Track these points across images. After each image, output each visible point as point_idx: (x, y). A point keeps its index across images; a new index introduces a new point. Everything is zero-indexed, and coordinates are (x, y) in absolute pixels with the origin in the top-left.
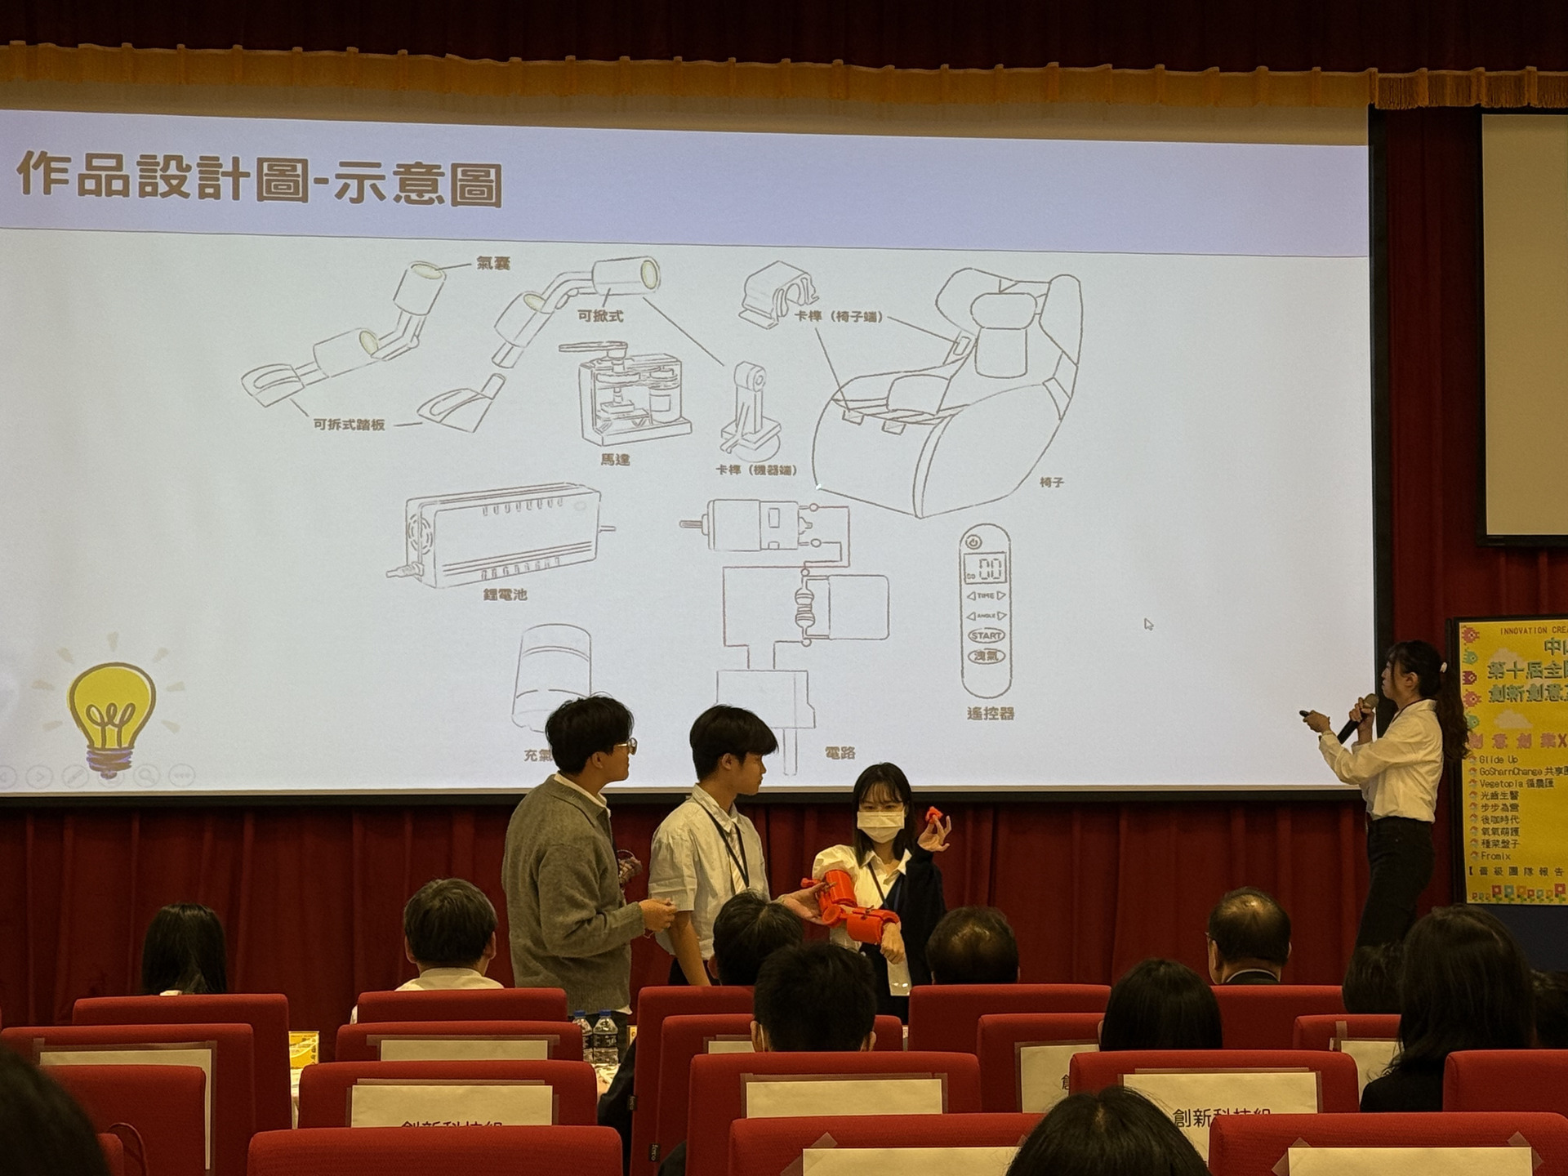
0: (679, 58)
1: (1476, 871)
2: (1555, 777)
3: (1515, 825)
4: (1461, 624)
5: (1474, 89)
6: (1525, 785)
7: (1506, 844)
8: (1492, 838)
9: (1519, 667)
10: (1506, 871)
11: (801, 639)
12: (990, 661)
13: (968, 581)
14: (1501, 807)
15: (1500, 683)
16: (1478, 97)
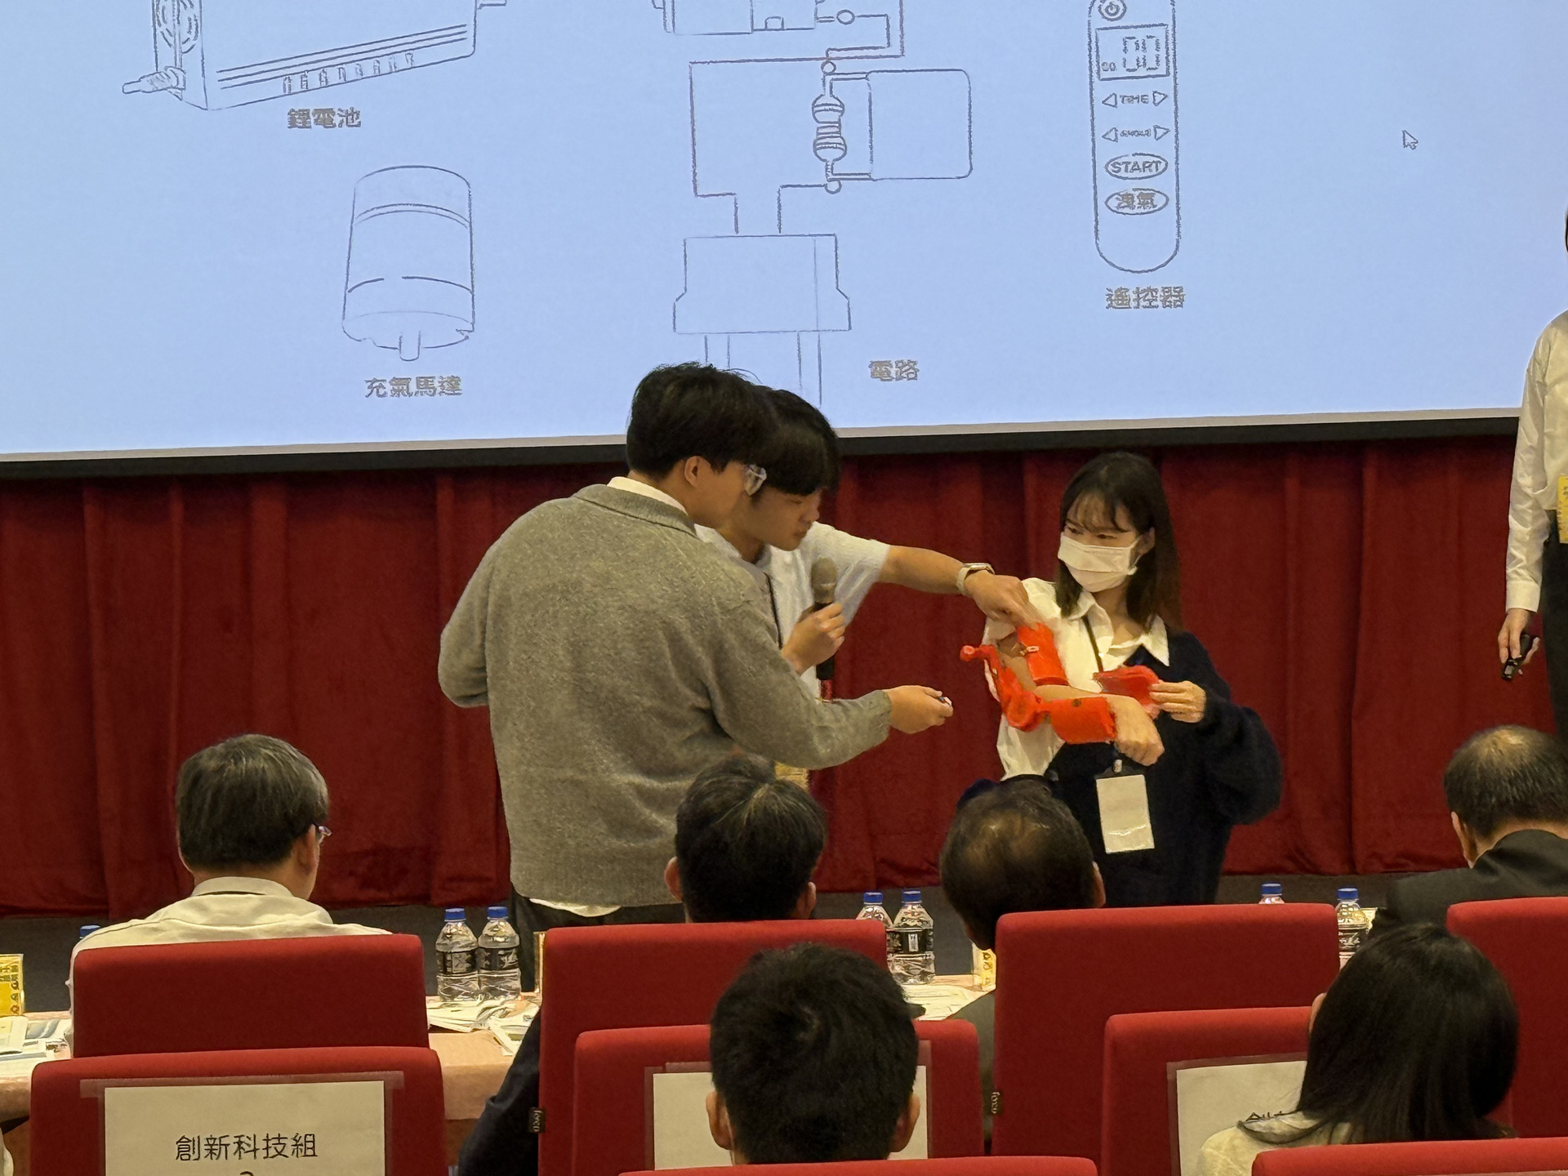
11: (824, 181)
12: (1142, 210)
13: (1104, 75)
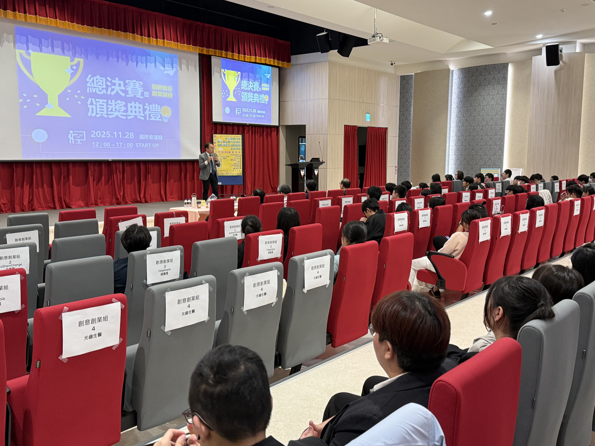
2: (226, 157)
16: (211, 53)
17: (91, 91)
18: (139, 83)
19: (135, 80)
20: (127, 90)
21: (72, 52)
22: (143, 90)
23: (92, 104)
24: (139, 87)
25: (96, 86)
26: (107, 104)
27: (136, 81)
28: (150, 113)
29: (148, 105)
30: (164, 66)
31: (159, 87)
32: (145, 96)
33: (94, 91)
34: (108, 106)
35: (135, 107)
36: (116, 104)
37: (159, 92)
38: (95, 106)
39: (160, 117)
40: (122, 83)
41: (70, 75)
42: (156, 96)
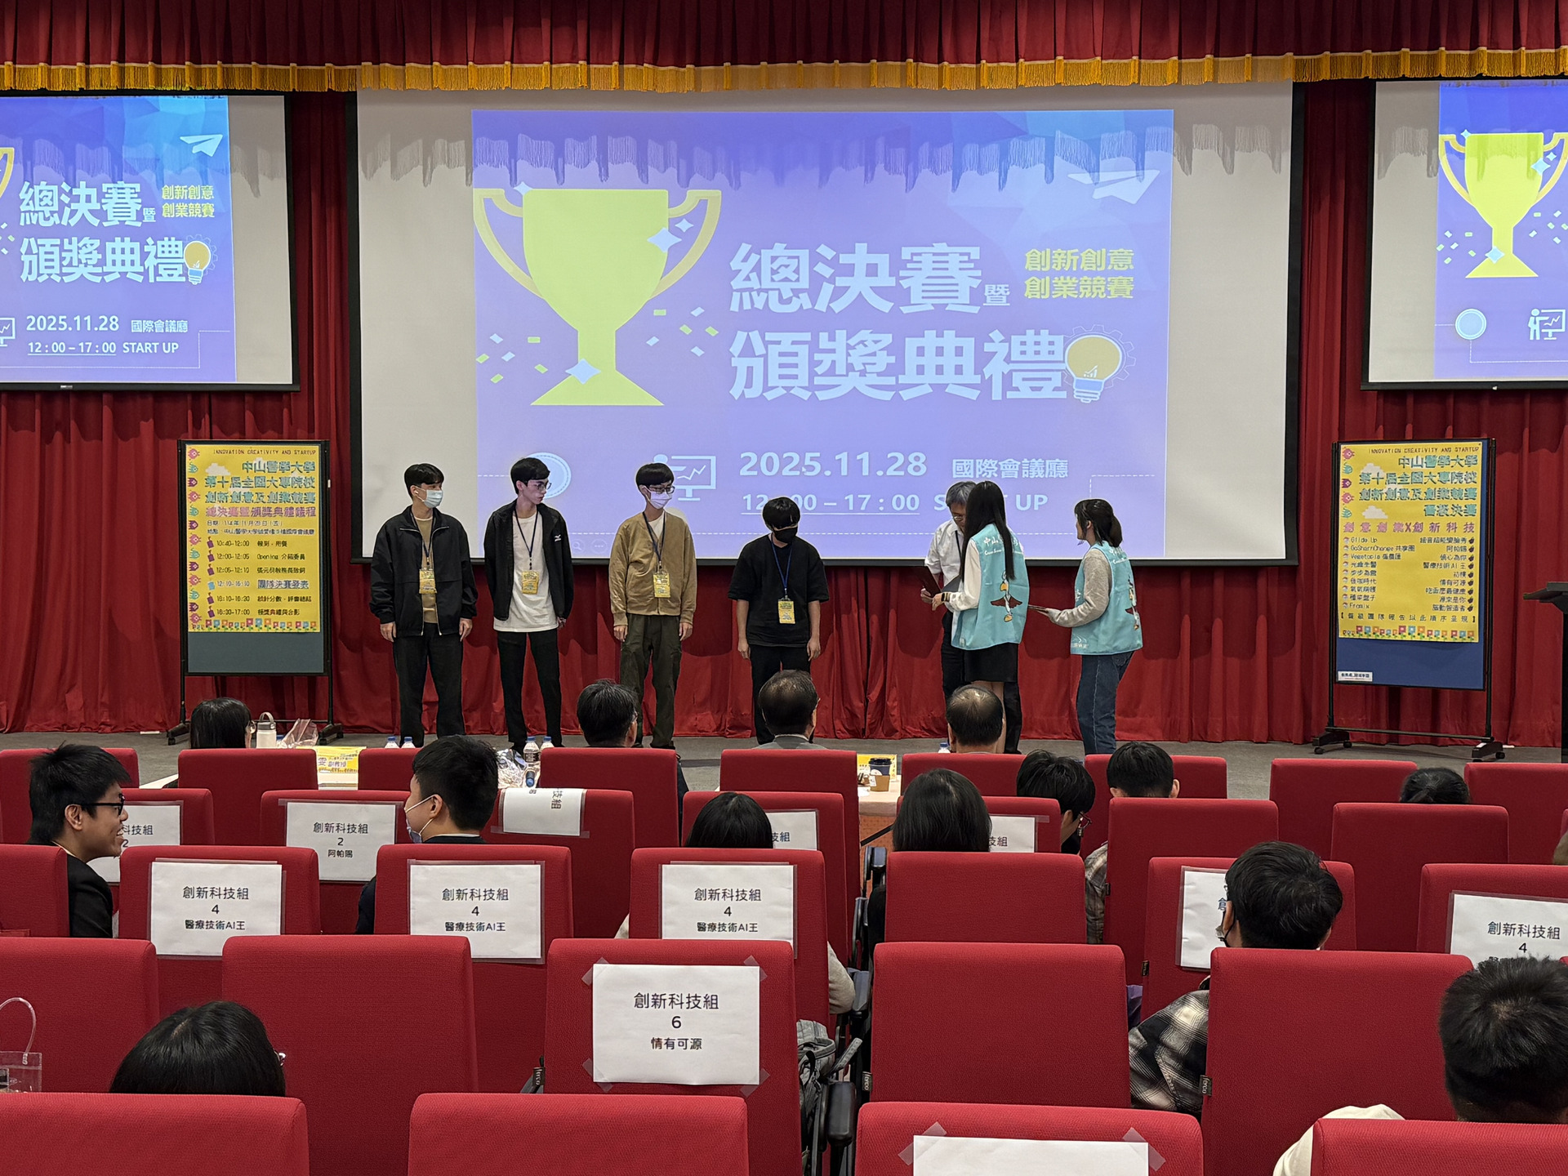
0: (801, 62)
1: (1346, 616)
2: (1401, 552)
3: (1373, 585)
4: (1342, 446)
5: (1364, 64)
6: (1381, 558)
7: (1366, 599)
8: (1357, 593)
9: (1380, 476)
10: (1366, 616)
14: (1364, 572)
15: (1367, 487)
16: (1366, 73)
17: (747, 306)
18: (961, 254)
19: (945, 244)
20: (905, 287)
21: (678, 170)
22: (980, 281)
23: (747, 350)
24: (960, 269)
25: (766, 284)
26: (814, 347)
27: (949, 246)
28: (1011, 372)
29: (1003, 338)
30: (1094, 170)
31: (1063, 258)
32: (989, 302)
33: (759, 305)
34: (817, 357)
35: (940, 351)
36: (849, 347)
37: (1059, 281)
38: (762, 359)
39: (1060, 385)
40: (883, 261)
41: (665, 253)
42: (1047, 296)
